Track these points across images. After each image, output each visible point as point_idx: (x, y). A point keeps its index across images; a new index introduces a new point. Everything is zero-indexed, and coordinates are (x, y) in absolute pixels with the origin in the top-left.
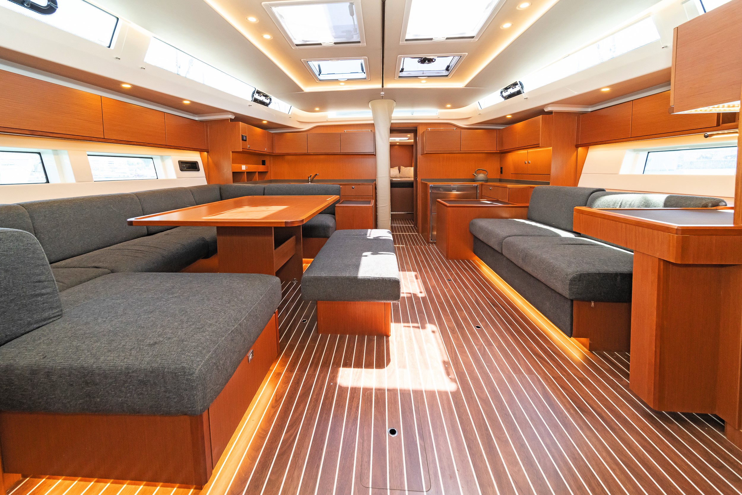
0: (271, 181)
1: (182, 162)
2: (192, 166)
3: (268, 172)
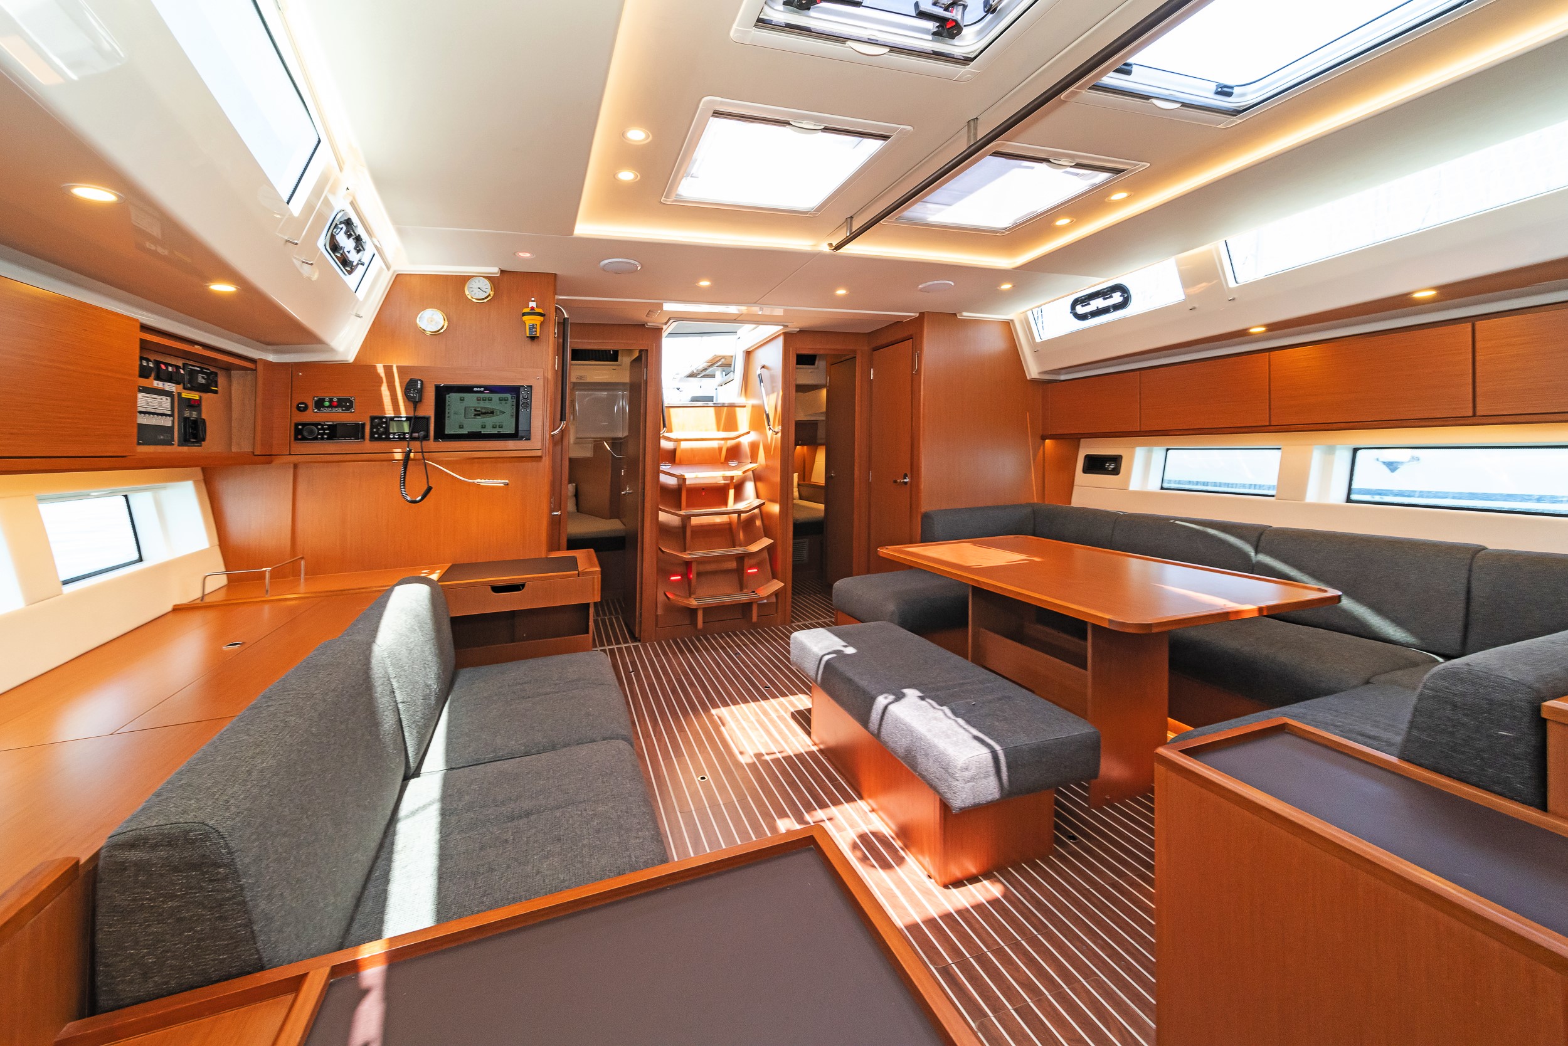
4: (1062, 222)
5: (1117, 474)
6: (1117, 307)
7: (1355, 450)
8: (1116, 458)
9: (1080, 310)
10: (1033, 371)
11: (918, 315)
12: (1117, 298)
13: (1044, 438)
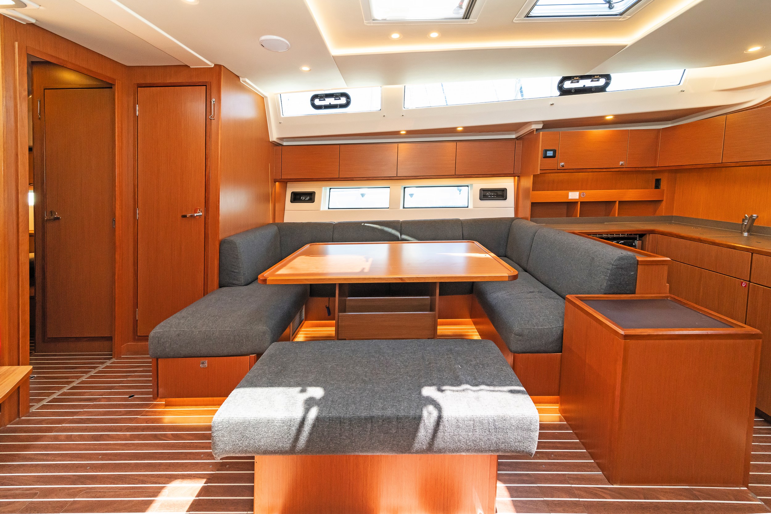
0: (669, 219)
1: (483, 190)
2: (500, 194)
3: (662, 200)
4: (395, 36)
5: (313, 202)
6: (342, 106)
7: (405, 188)
8: (312, 194)
9: (317, 102)
10: (274, 136)
11: (212, 66)
12: (343, 100)
13: (275, 182)
